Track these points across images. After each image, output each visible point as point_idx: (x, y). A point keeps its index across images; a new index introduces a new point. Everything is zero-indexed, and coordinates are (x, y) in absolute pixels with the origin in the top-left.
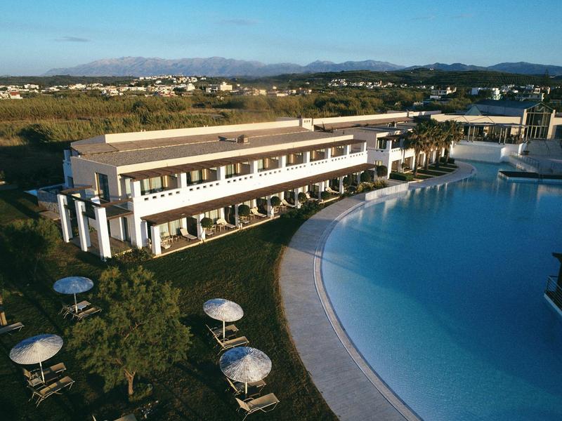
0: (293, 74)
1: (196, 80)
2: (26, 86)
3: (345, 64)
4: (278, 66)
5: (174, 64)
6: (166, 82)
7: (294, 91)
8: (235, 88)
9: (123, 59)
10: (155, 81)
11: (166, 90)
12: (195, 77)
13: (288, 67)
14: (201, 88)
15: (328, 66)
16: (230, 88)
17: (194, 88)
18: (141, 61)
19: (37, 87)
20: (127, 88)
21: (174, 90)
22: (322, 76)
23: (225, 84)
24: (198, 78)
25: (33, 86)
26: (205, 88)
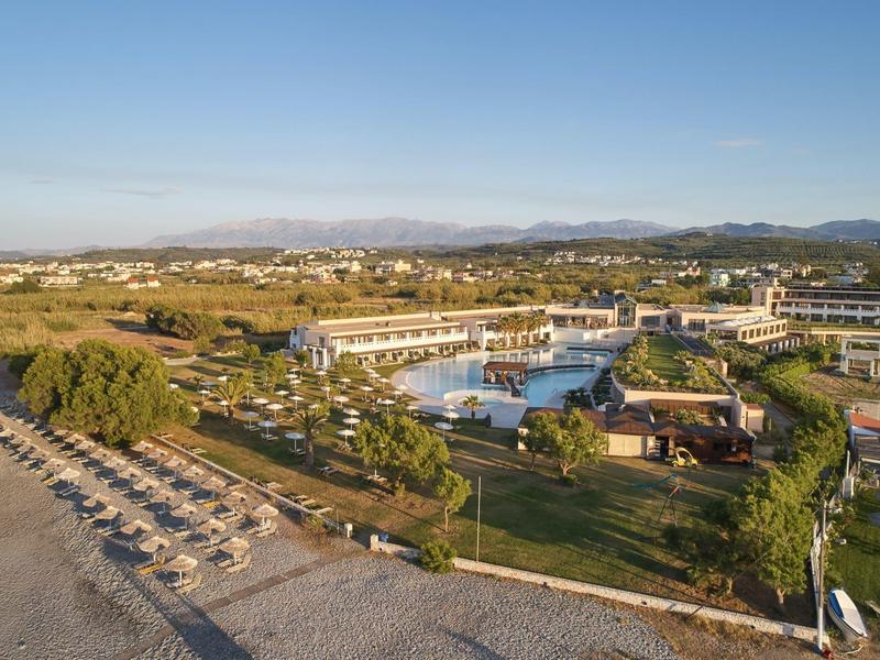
0: (502, 245)
1: (363, 254)
2: (138, 265)
3: (587, 225)
4: (486, 231)
5: (331, 229)
6: (323, 258)
7: (490, 273)
8: (415, 266)
9: (258, 221)
10: (305, 255)
11: (324, 272)
12: (362, 249)
13: (499, 231)
14: (369, 268)
15: (560, 230)
16: (408, 267)
17: (360, 268)
18: (284, 224)
19: (152, 265)
20: (273, 268)
21: (335, 272)
22: (543, 248)
23: (401, 262)
24: (366, 252)
25: (147, 265)
26: (374, 268)
